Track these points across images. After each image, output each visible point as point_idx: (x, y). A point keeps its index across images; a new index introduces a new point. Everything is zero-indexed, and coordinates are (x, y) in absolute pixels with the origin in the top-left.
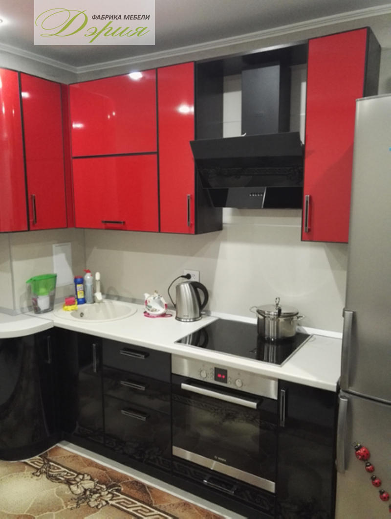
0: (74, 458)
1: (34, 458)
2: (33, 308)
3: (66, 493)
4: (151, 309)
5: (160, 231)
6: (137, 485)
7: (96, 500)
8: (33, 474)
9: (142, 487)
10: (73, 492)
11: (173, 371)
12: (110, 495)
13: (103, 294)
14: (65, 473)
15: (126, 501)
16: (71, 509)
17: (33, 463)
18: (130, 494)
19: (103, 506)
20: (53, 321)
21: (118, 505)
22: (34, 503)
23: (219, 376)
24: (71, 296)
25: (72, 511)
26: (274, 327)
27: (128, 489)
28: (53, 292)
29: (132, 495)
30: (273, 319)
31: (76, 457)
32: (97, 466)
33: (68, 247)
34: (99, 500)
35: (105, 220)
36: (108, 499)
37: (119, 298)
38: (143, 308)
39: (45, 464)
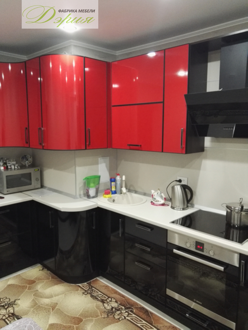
0: (106, 287)
1: (84, 284)
2: (86, 195)
3: (101, 307)
4: (155, 200)
5: (162, 152)
6: (143, 310)
7: (118, 315)
8: (83, 293)
9: (147, 311)
10: (105, 308)
11: (168, 241)
12: (127, 313)
13: (126, 189)
14: (101, 296)
15: (136, 319)
16: (104, 318)
17: (83, 286)
18: (139, 315)
19: (122, 319)
20: (97, 203)
21: (131, 320)
22: (83, 311)
23: (199, 247)
24: (108, 189)
25: (104, 319)
26: (238, 218)
27: (138, 312)
28: (97, 186)
29: (140, 316)
30: (237, 213)
31: (107, 287)
32: (120, 294)
33: (108, 159)
34: (120, 315)
35: (129, 144)
36: (126, 316)
37: (136, 192)
38: (150, 199)
39: (90, 288)
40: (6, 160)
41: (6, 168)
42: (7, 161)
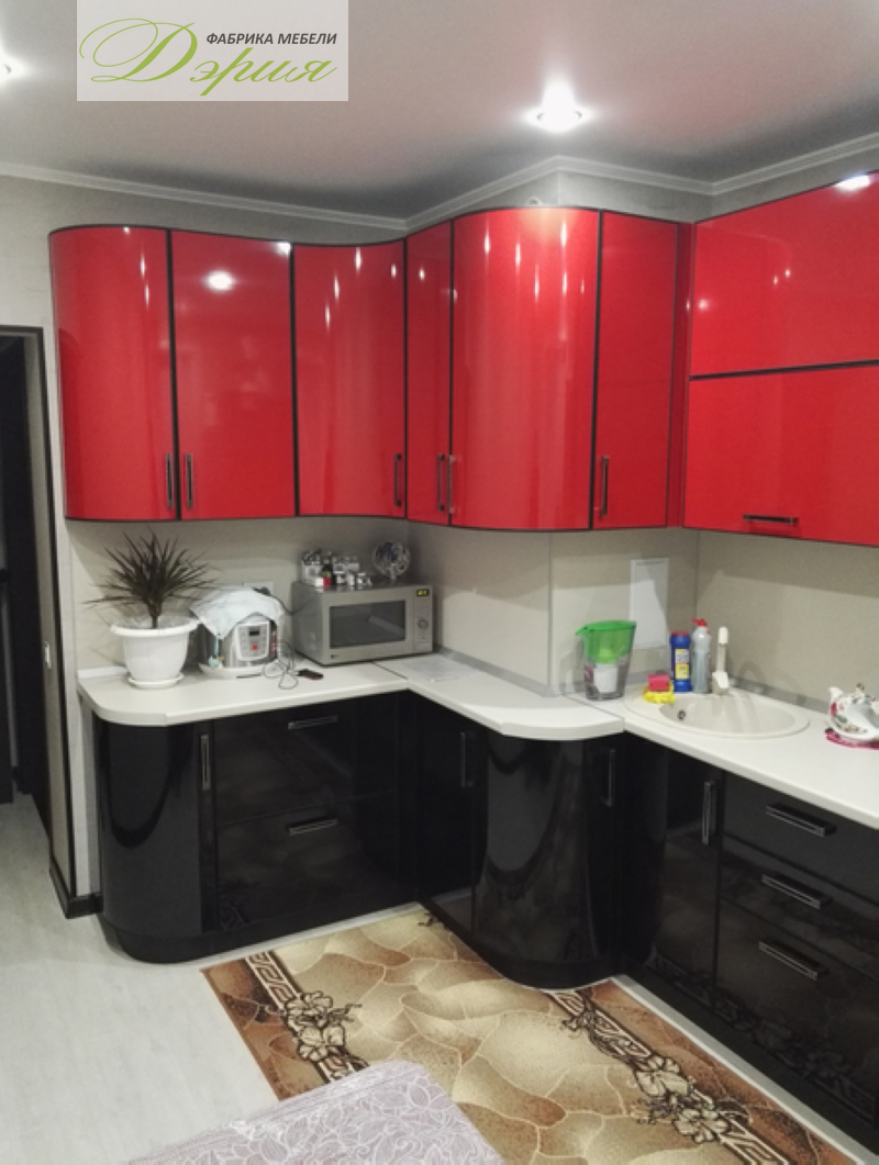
0: (645, 1017)
1: (566, 991)
2: (583, 687)
3: (628, 1083)
4: (844, 726)
6: (785, 1123)
7: (691, 1122)
8: (564, 1022)
9: (798, 1132)
10: (641, 1087)
12: (721, 1124)
13: (730, 676)
14: (627, 1043)
15: (758, 1149)
16: (638, 1121)
17: (565, 1000)
18: (769, 1138)
19: (705, 1141)
20: (623, 719)
21: (740, 1151)
22: (564, 1083)
24: (660, 673)
25: (639, 1126)
27: (766, 1126)
28: (624, 658)
29: (773, 1141)
31: (647, 1015)
32: (693, 1049)
33: (663, 566)
34: (698, 1124)
35: (750, 513)
36: (718, 1131)
37: (766, 690)
38: (826, 720)
39: (586, 1010)
40: (330, 558)
41: (331, 583)
42: (334, 560)
